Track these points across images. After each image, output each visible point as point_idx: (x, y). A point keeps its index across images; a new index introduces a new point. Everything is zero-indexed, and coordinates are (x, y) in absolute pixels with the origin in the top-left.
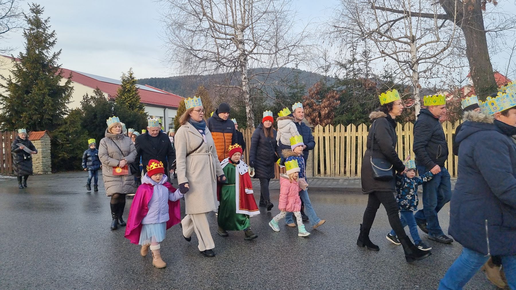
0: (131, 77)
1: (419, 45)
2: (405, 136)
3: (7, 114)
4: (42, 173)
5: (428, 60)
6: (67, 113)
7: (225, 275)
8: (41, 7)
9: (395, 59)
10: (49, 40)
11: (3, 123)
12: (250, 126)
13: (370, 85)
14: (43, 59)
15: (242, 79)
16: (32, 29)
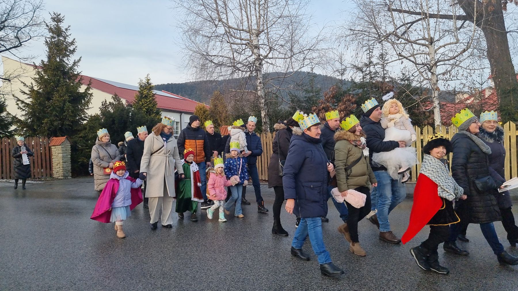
0: (148, 83)
1: (437, 48)
2: (424, 140)
3: (29, 120)
4: (62, 178)
5: (447, 62)
6: (86, 119)
7: (241, 280)
8: (61, 16)
9: (413, 62)
10: (69, 48)
11: (25, 129)
12: (266, 130)
13: (387, 88)
14: (64, 67)
15: (258, 84)
16: (53, 37)
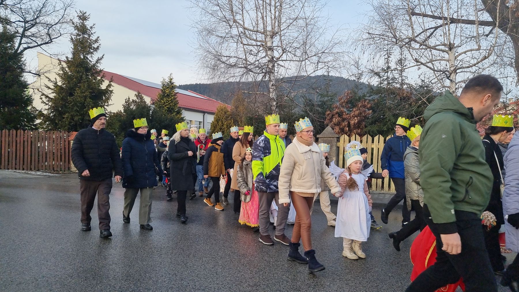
0: (170, 82)
1: (458, 54)
3: (52, 114)
5: (466, 70)
8: (87, 14)
9: (430, 68)
10: (93, 45)
11: (47, 123)
13: (405, 95)
14: (87, 64)
15: (270, 86)
16: (78, 35)
